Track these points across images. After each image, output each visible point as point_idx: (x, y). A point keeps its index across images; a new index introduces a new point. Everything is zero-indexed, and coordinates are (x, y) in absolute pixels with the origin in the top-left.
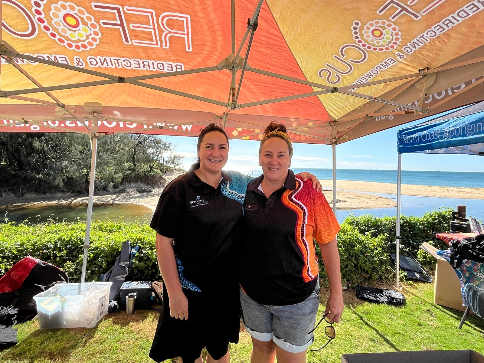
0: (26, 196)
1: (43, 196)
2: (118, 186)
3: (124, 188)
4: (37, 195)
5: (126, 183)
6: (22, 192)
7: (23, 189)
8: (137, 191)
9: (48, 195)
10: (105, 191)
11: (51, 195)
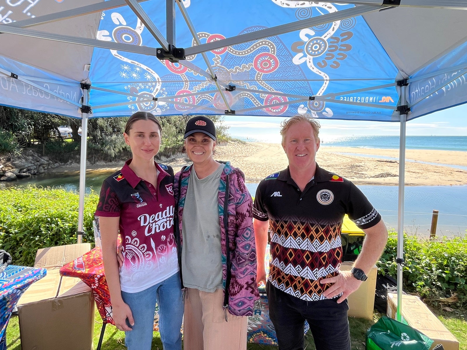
0: (97, 163)
1: (110, 163)
2: (171, 155)
3: (175, 157)
4: (106, 163)
5: (177, 153)
6: (94, 160)
7: (95, 158)
8: (185, 160)
9: (113, 162)
10: (159, 160)
11: (116, 162)
